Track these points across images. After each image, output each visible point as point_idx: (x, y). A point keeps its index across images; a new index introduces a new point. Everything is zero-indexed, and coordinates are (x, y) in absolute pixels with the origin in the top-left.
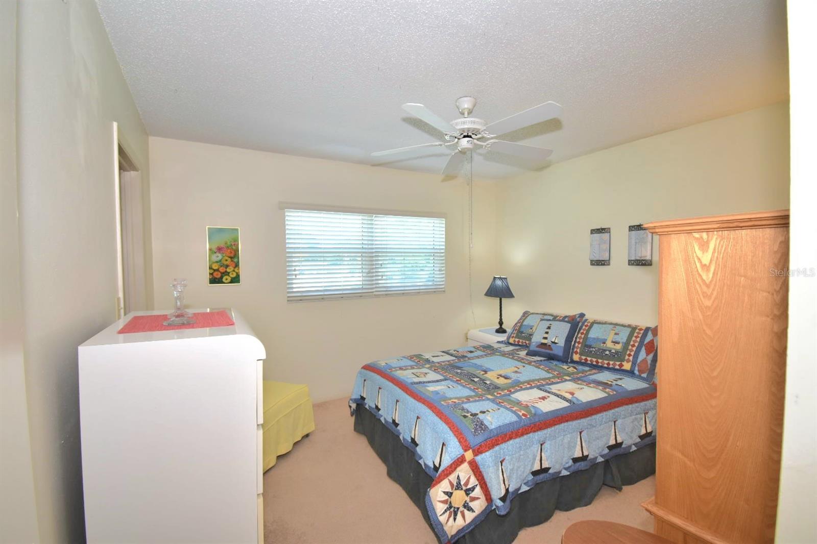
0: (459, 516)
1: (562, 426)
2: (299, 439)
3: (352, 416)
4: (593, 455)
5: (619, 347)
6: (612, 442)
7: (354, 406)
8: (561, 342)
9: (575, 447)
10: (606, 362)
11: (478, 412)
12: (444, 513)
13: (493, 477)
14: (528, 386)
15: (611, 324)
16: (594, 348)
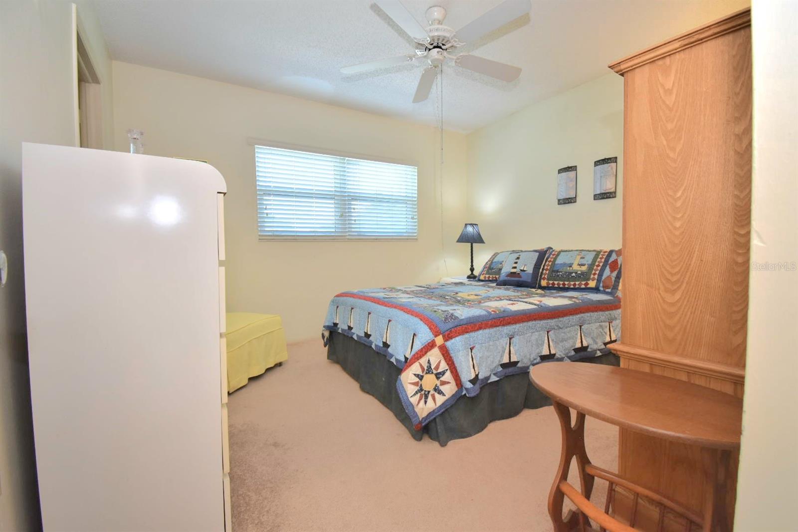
0: (430, 399)
1: (530, 323)
2: (272, 366)
3: (325, 346)
4: (560, 355)
5: (584, 268)
6: (578, 345)
7: (327, 334)
8: (530, 269)
9: (542, 344)
10: (572, 283)
11: (449, 310)
12: (415, 394)
13: (463, 360)
14: (498, 299)
15: (577, 250)
16: (561, 272)
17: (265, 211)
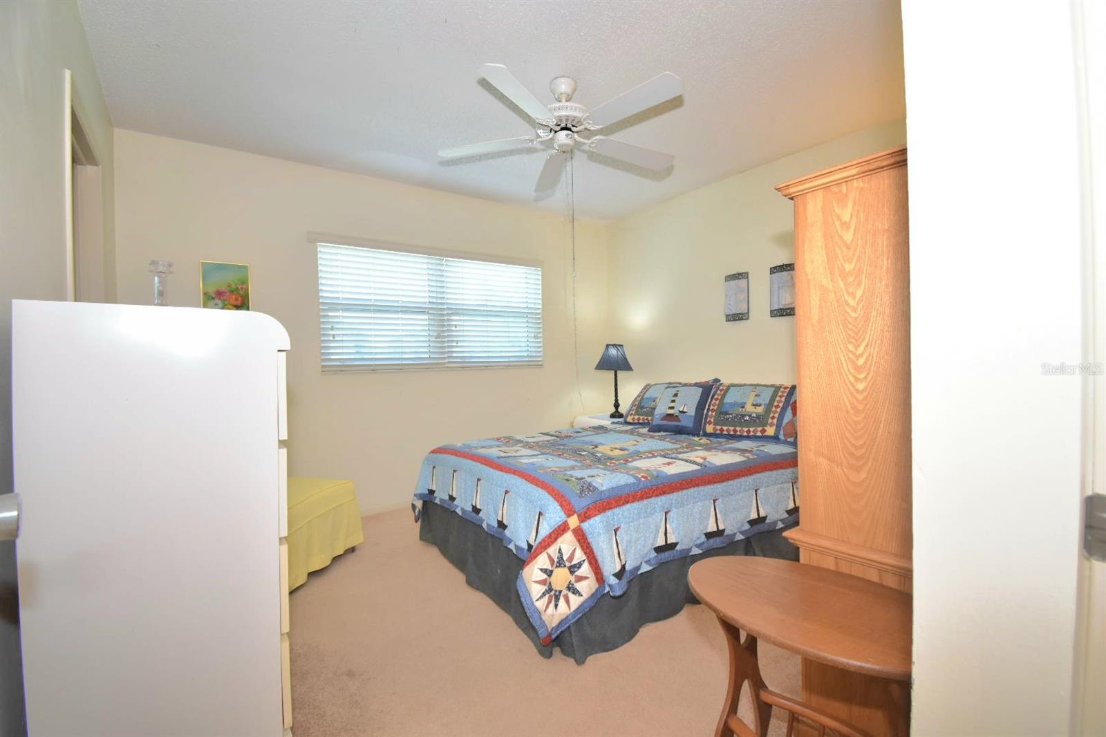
0: (562, 602)
1: (692, 491)
2: (341, 552)
3: (416, 521)
4: (731, 530)
5: (760, 410)
6: (754, 516)
7: (419, 504)
8: (691, 410)
9: (708, 518)
10: (745, 429)
11: (586, 476)
12: (541, 597)
13: (605, 547)
14: (650, 455)
15: (751, 385)
16: (731, 414)
17: (331, 332)
